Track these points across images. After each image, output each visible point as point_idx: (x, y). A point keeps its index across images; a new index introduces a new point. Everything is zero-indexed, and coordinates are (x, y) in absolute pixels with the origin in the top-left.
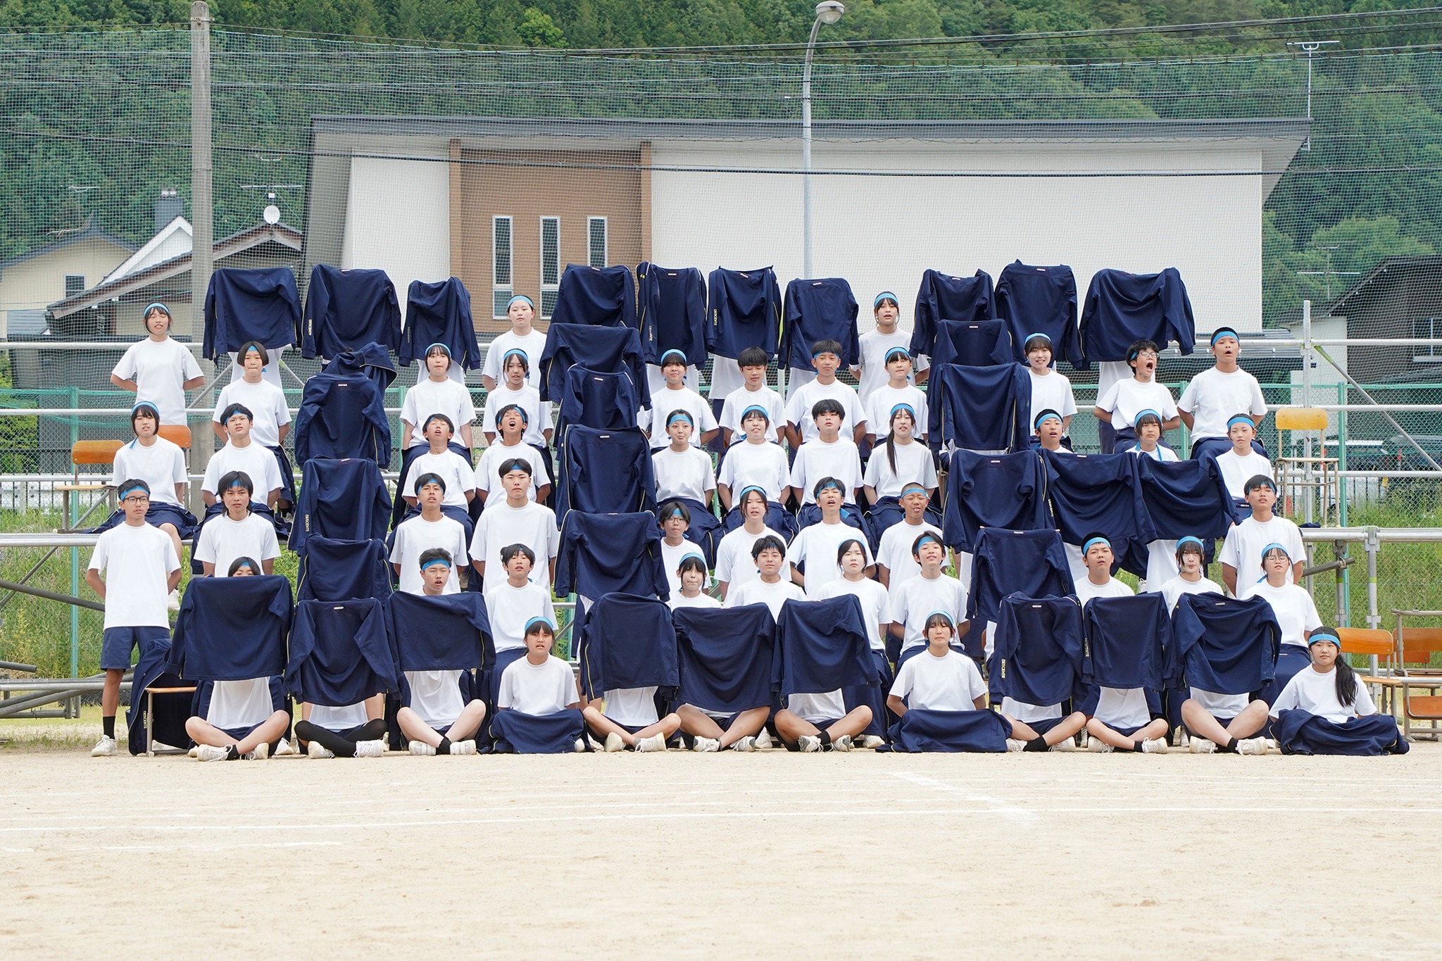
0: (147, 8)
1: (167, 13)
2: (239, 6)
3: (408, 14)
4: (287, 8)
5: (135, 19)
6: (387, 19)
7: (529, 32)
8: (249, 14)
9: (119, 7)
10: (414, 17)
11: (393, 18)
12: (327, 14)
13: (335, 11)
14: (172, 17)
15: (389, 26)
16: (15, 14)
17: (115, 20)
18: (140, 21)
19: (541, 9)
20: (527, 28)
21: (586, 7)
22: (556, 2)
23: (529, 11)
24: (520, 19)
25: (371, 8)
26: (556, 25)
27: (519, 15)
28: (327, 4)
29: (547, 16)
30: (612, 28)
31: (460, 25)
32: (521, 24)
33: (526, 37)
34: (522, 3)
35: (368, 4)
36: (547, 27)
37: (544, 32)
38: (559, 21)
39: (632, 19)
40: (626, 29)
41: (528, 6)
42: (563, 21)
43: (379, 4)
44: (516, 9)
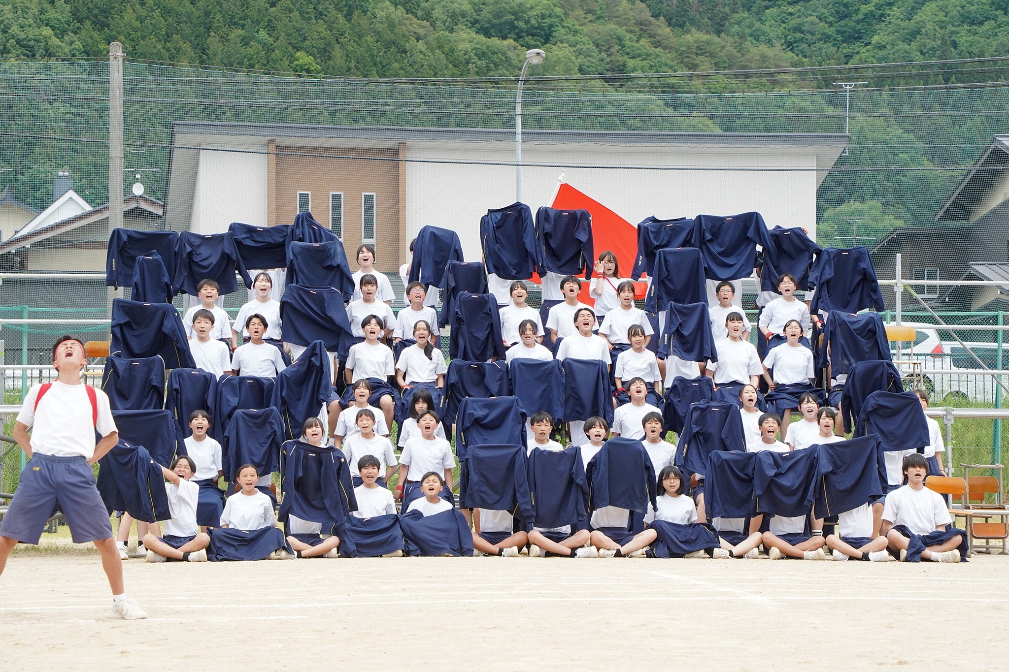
0: (33, 47)
1: (47, 51)
2: (97, 47)
3: (215, 55)
4: (131, 49)
5: (24, 55)
6: (201, 57)
7: (298, 68)
9: (13, 47)
10: (219, 56)
11: (204, 57)
12: (159, 52)
13: (165, 51)
14: (50, 53)
15: (202, 62)
17: (10, 55)
18: (28, 56)
19: (307, 52)
20: (297, 65)
21: (337, 52)
22: (317, 48)
23: (298, 54)
24: (292, 59)
25: (189, 50)
26: (317, 63)
27: (291, 56)
28: (159, 46)
29: (311, 57)
30: (355, 66)
31: (251, 62)
32: (293, 63)
33: (296, 71)
34: (294, 48)
35: (187, 47)
36: (311, 64)
37: (309, 68)
38: (319, 60)
39: (369, 60)
40: (365, 66)
41: (298, 50)
42: (322, 61)
43: (195, 47)
44: (290, 52)
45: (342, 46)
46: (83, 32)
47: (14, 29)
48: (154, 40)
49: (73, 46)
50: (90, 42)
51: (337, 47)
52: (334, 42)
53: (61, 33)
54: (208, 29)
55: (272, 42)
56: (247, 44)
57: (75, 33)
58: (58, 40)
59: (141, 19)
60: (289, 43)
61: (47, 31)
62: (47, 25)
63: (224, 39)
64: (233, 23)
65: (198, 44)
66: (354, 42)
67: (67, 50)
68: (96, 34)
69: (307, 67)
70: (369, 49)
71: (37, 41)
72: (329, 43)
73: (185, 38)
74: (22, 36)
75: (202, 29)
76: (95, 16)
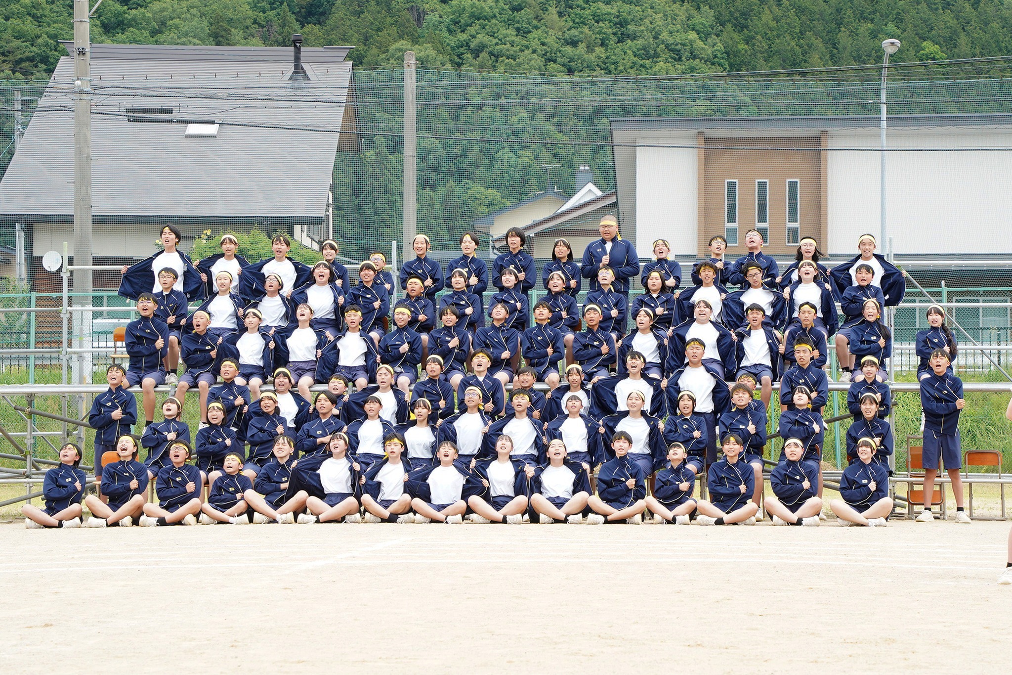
0: (680, 51)
1: (691, 53)
2: (737, 47)
3: (845, 48)
4: (767, 47)
5: (672, 58)
6: (832, 51)
7: (924, 57)
8: (743, 52)
9: (663, 51)
10: (849, 49)
11: (835, 51)
12: (792, 50)
13: (798, 48)
14: (695, 56)
15: (832, 57)
16: (599, 58)
17: (660, 59)
18: (675, 60)
19: (933, 41)
20: (923, 55)
21: (963, 39)
22: (943, 37)
23: (925, 43)
24: (919, 48)
25: (820, 45)
26: (942, 52)
27: (918, 46)
28: (793, 43)
29: (938, 46)
30: (980, 52)
31: (879, 54)
32: (919, 52)
33: (922, 60)
34: (920, 38)
35: (818, 43)
36: (936, 53)
37: (934, 56)
38: (945, 49)
39: (994, 46)
40: (990, 52)
41: (925, 40)
42: (948, 49)
43: (825, 43)
44: (916, 42)
45: (968, 34)
46: (725, 34)
47: (664, 35)
48: (788, 38)
49: (716, 48)
50: (731, 42)
51: (963, 35)
52: (960, 30)
53: (704, 35)
54: (839, 24)
55: (900, 34)
56: (875, 37)
57: (718, 36)
58: (702, 43)
59: (776, 19)
60: (916, 34)
61: (692, 35)
62: (693, 29)
63: (854, 34)
64: (863, 18)
65: (830, 40)
66: (980, 29)
67: (709, 52)
68: (736, 36)
69: (932, 55)
70: (994, 35)
71: (684, 45)
72: (955, 31)
73: (816, 35)
74: (671, 40)
75: (834, 26)
76: (736, 19)
